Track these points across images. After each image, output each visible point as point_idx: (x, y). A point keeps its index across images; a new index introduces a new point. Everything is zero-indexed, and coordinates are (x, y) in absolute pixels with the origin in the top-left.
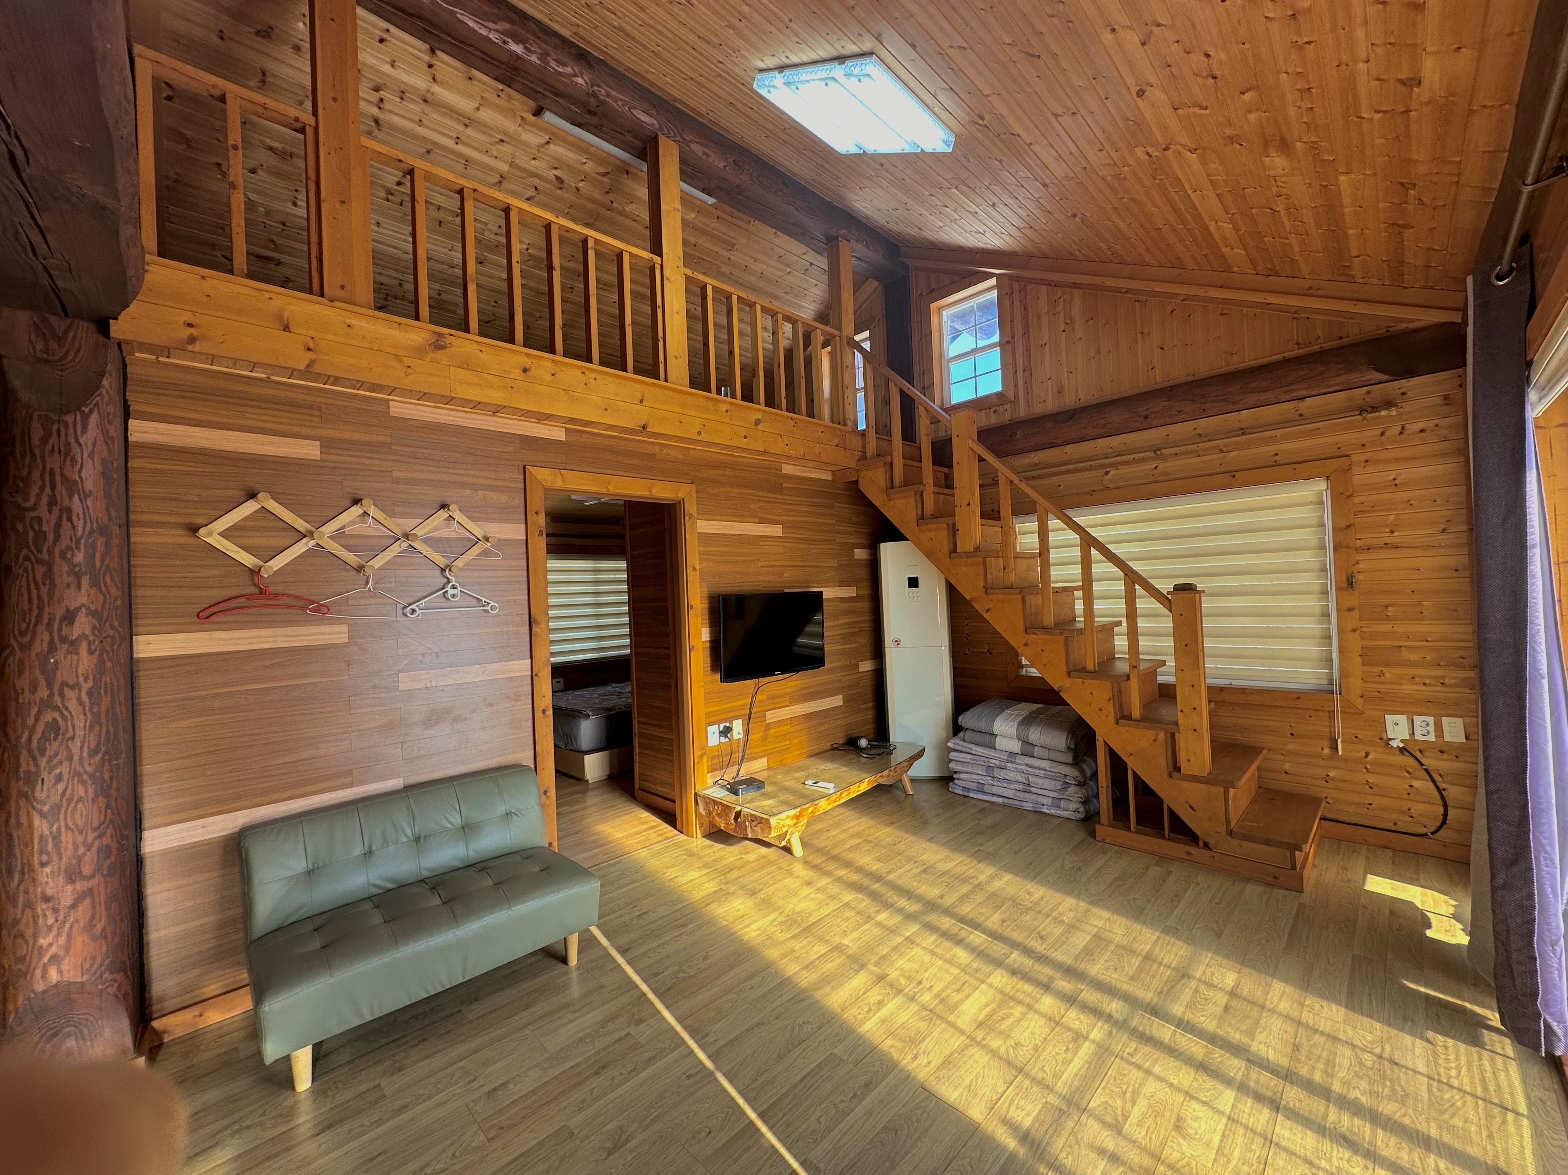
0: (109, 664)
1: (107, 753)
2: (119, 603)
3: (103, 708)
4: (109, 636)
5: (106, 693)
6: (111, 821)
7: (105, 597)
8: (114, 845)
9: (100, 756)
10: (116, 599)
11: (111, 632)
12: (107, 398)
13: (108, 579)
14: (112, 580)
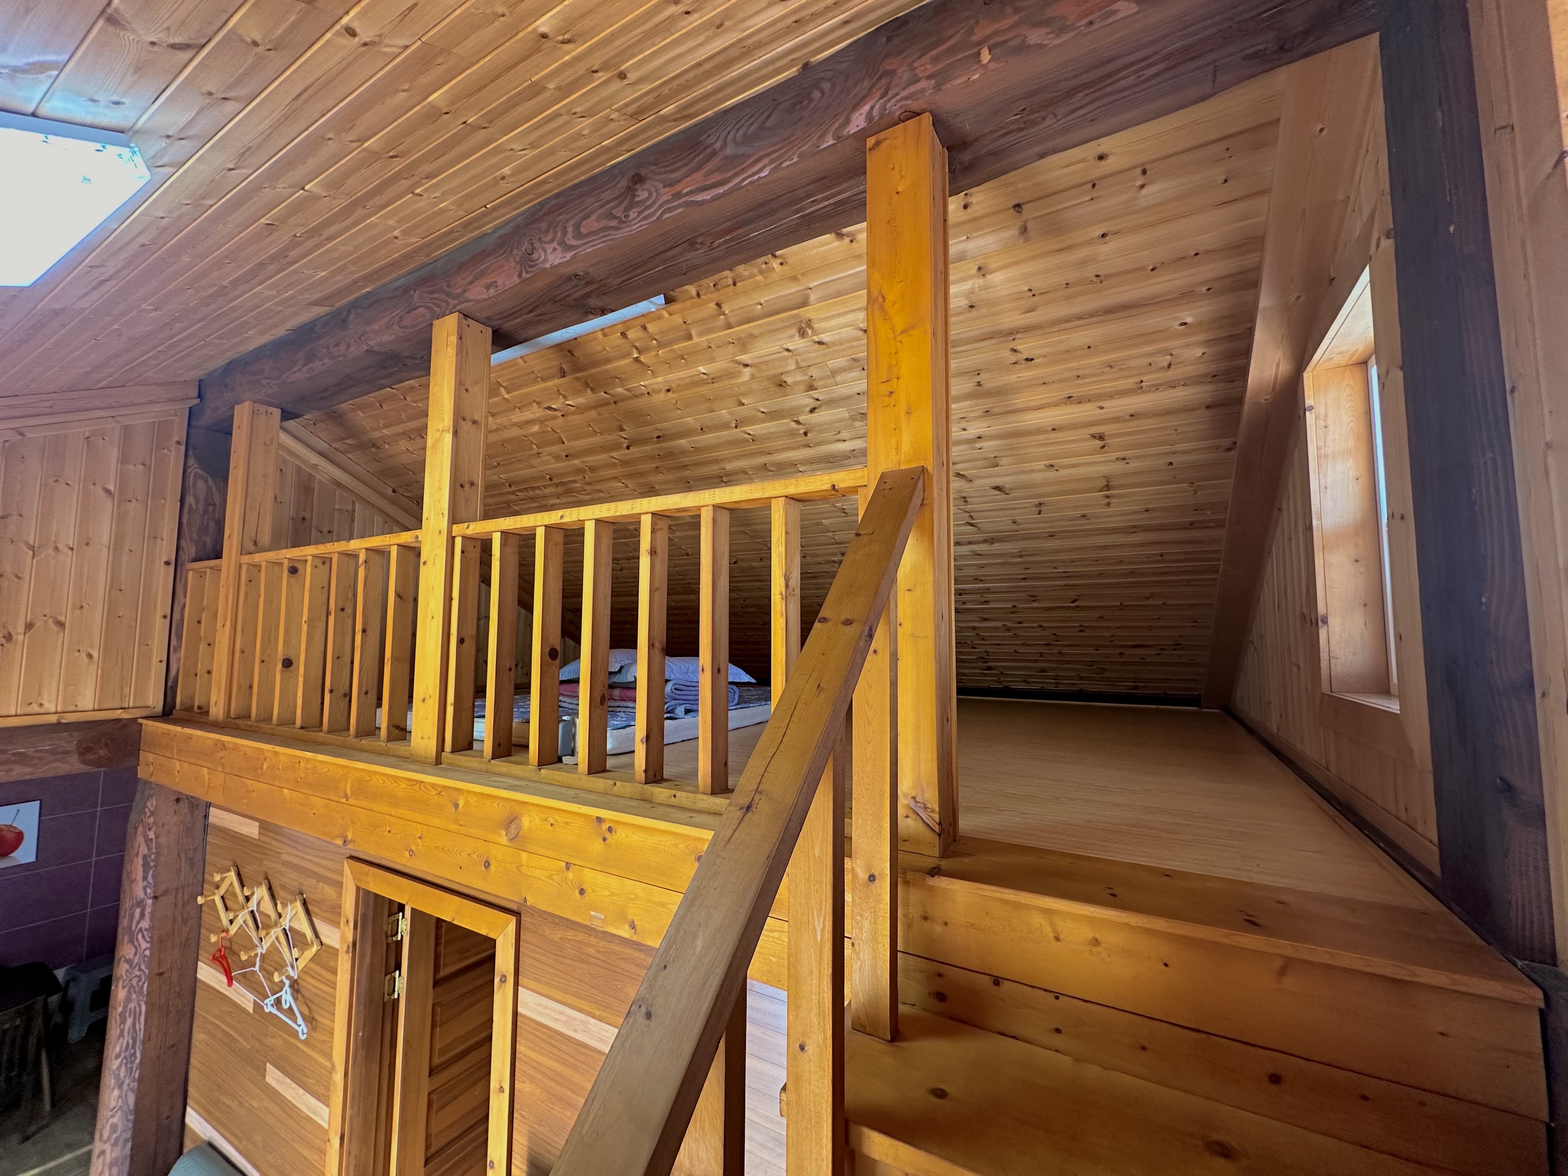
0: (134, 996)
1: (125, 1058)
2: (147, 953)
3: (127, 1027)
4: (136, 976)
5: (130, 1016)
6: (120, 1108)
7: (136, 949)
8: (120, 1126)
9: (120, 1060)
10: (145, 950)
11: (138, 973)
12: (148, 814)
13: (140, 936)
14: (143, 937)
